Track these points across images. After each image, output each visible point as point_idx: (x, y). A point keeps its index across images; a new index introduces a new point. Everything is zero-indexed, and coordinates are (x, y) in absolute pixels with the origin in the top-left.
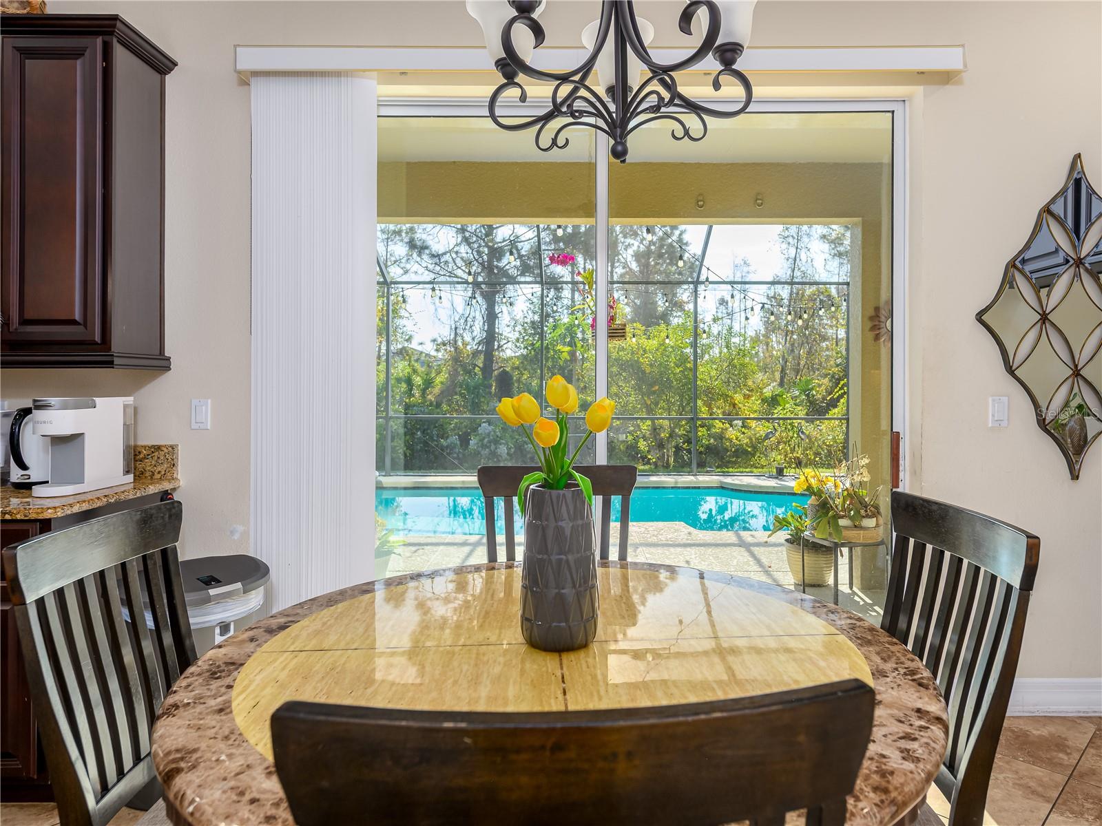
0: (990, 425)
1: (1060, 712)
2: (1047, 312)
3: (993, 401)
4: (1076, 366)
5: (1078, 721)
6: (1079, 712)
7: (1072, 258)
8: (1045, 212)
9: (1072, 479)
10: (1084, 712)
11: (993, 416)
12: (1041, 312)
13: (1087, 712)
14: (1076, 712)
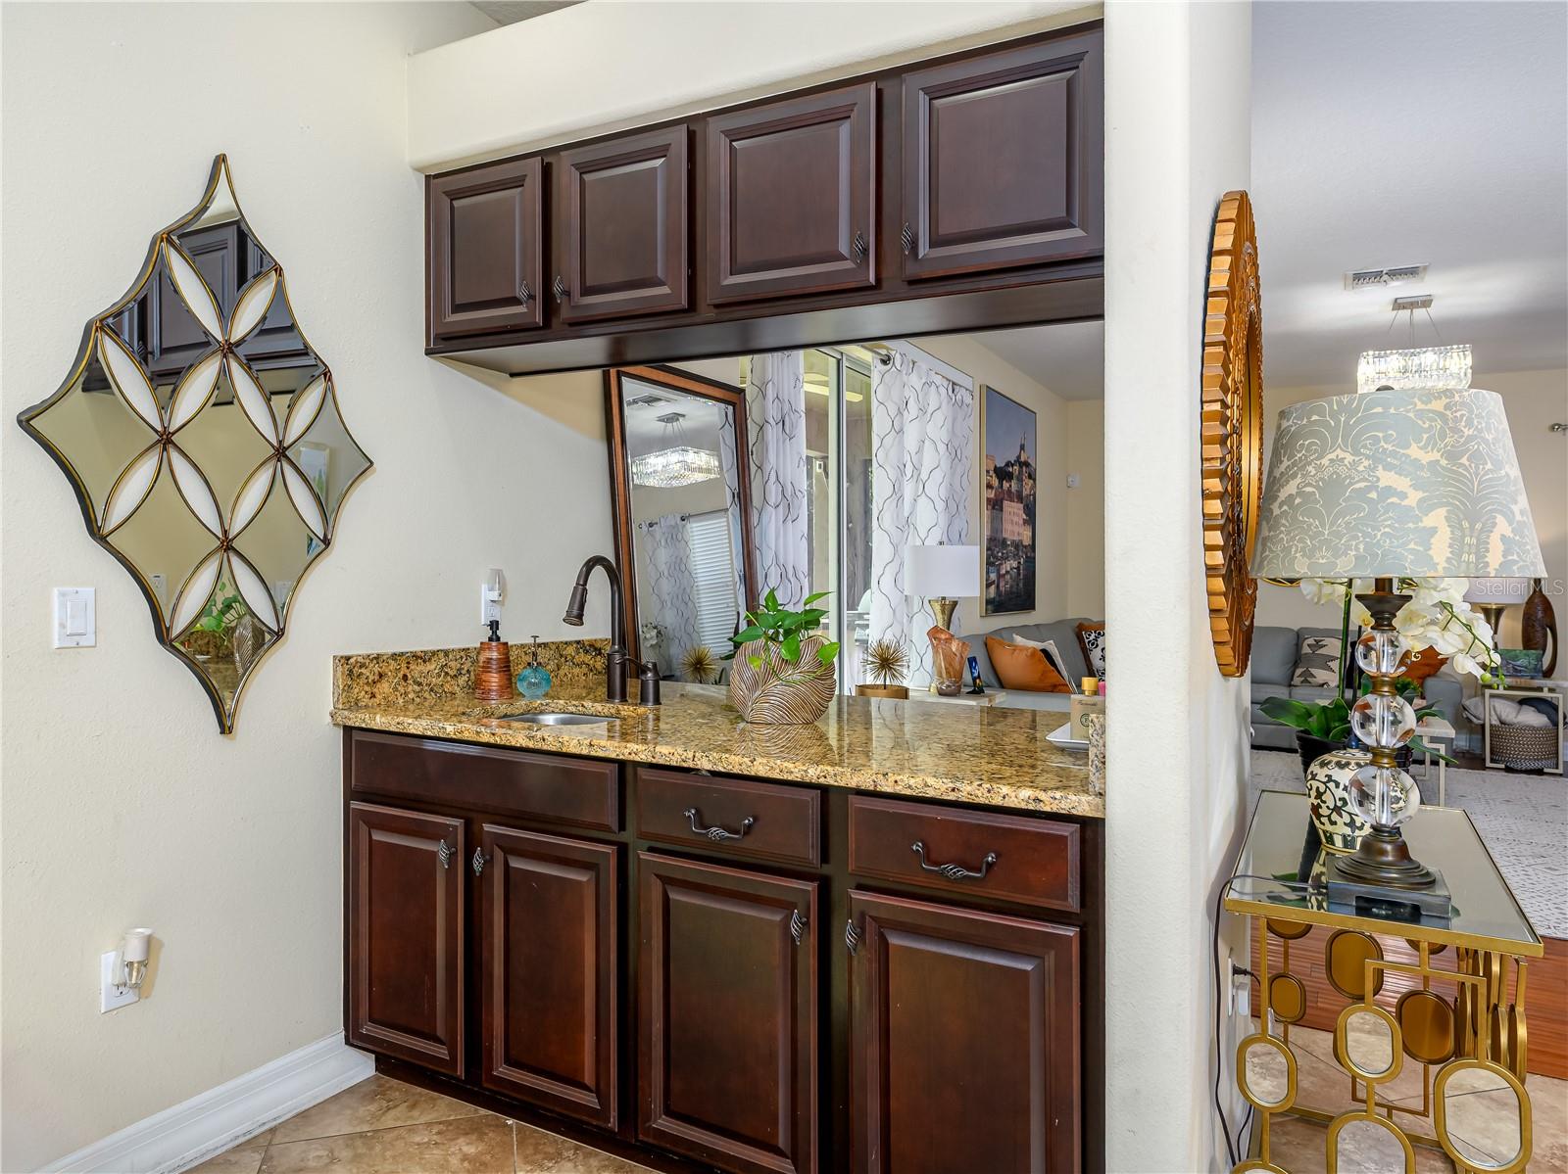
0: (56, 644)
1: (202, 1155)
2: (171, 430)
3: (63, 595)
4: (225, 532)
5: (233, 1158)
6: (237, 1137)
7: (217, 341)
8: (162, 241)
9: (221, 733)
10: (244, 1134)
11: (63, 626)
12: (160, 429)
13: (249, 1132)
14: (231, 1140)
